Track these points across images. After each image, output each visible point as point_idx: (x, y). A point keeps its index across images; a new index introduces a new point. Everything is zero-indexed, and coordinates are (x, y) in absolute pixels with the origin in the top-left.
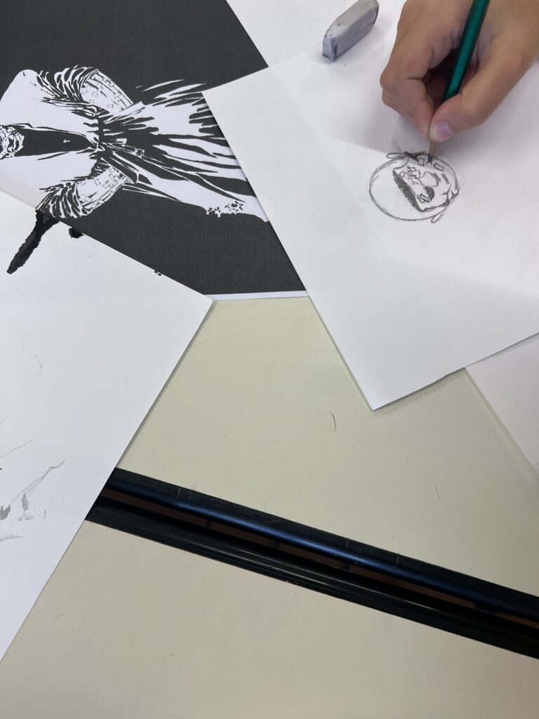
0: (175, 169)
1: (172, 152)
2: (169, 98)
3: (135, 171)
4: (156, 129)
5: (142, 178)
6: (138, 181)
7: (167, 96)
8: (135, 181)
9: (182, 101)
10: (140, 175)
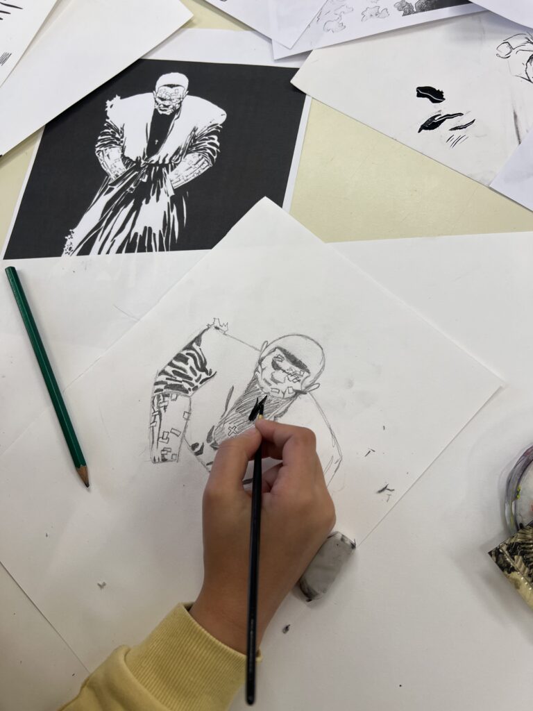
0: (111, 212)
1: (124, 212)
2: (171, 214)
3: (117, 186)
4: (147, 202)
5: (111, 190)
6: (109, 187)
7: (174, 213)
8: (110, 185)
9: (166, 224)
10: (113, 189)
